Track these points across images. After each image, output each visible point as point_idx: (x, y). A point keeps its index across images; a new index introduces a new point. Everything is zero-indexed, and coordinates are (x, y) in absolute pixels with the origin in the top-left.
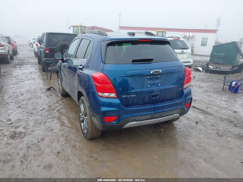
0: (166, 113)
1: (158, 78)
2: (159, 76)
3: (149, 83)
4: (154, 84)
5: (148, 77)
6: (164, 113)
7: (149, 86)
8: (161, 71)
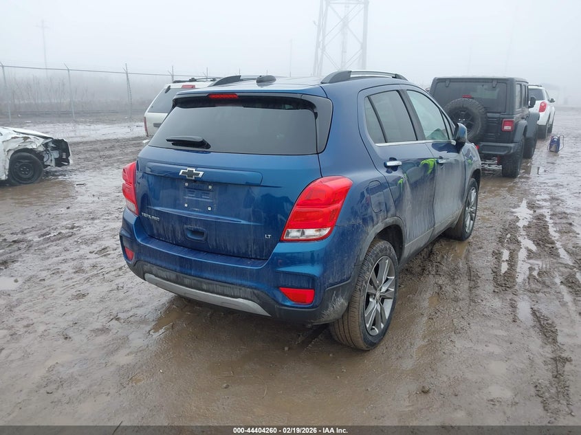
0: (211, 284)
1: (207, 192)
2: (210, 187)
3: (187, 197)
4: (197, 204)
5: (187, 184)
6: (206, 283)
7: (186, 205)
8: (201, 173)
